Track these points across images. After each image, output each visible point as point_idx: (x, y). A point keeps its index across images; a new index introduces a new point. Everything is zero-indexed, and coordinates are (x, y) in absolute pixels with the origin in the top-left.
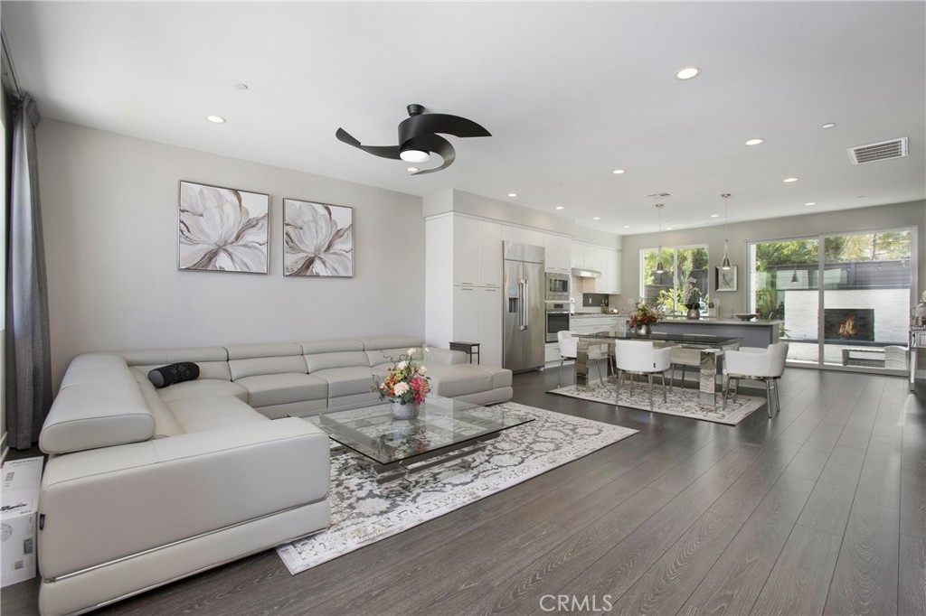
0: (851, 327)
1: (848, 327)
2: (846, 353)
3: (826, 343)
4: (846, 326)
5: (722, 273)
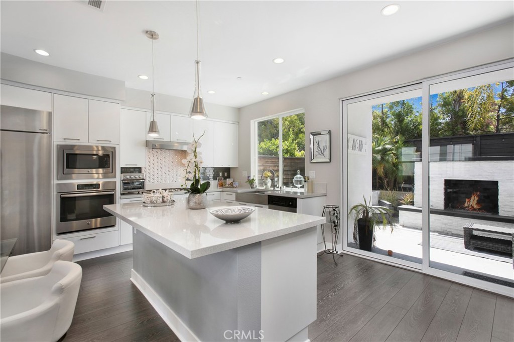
0: (476, 202)
4: (472, 200)
5: (317, 140)
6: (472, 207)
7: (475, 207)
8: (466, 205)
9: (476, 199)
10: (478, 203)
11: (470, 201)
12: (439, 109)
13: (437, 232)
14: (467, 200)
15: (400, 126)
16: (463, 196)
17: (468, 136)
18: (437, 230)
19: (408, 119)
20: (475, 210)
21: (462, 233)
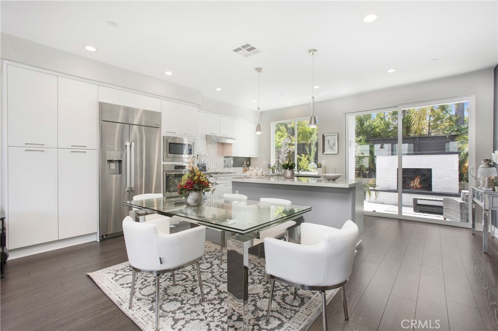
0: (418, 183)
1: (416, 182)
2: (415, 200)
3: (403, 192)
4: (415, 182)
5: (328, 139)
6: (416, 186)
7: (418, 186)
8: (412, 185)
9: (419, 180)
10: (420, 183)
11: (414, 183)
12: (390, 116)
13: (393, 204)
14: (412, 182)
15: (362, 128)
16: (409, 180)
17: (409, 137)
18: (392, 203)
19: (367, 124)
20: (417, 188)
21: (412, 204)
